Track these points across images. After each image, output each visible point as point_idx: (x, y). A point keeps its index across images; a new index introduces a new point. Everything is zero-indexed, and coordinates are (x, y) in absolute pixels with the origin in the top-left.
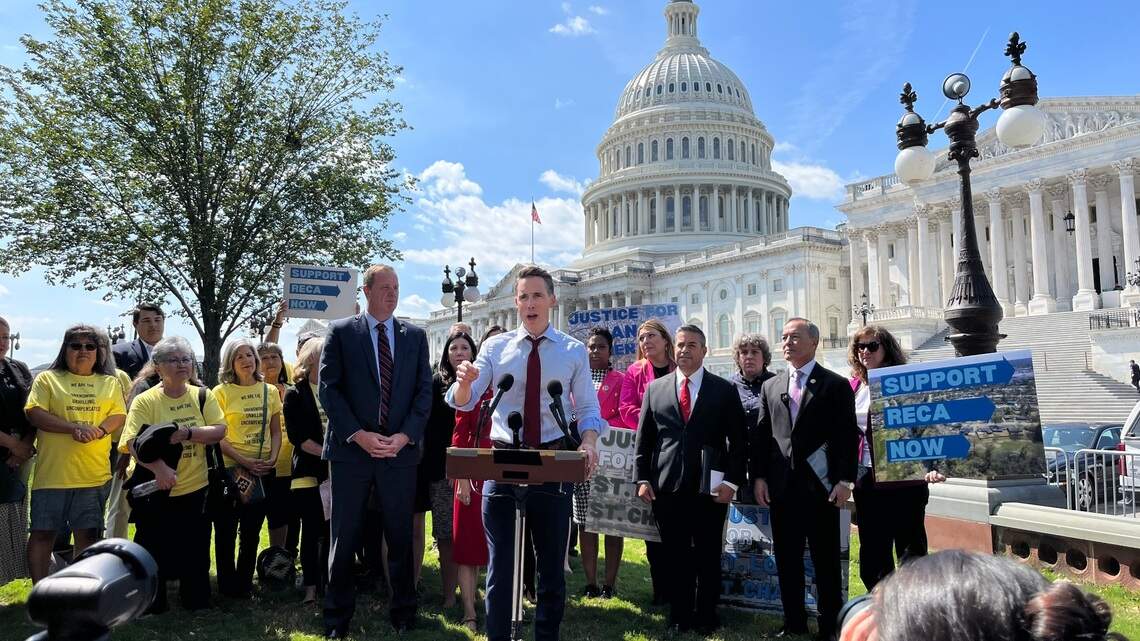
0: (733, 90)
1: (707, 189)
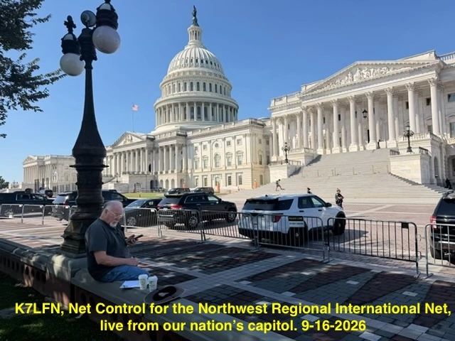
1: (207, 104)
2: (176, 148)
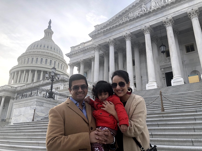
0: (58, 51)
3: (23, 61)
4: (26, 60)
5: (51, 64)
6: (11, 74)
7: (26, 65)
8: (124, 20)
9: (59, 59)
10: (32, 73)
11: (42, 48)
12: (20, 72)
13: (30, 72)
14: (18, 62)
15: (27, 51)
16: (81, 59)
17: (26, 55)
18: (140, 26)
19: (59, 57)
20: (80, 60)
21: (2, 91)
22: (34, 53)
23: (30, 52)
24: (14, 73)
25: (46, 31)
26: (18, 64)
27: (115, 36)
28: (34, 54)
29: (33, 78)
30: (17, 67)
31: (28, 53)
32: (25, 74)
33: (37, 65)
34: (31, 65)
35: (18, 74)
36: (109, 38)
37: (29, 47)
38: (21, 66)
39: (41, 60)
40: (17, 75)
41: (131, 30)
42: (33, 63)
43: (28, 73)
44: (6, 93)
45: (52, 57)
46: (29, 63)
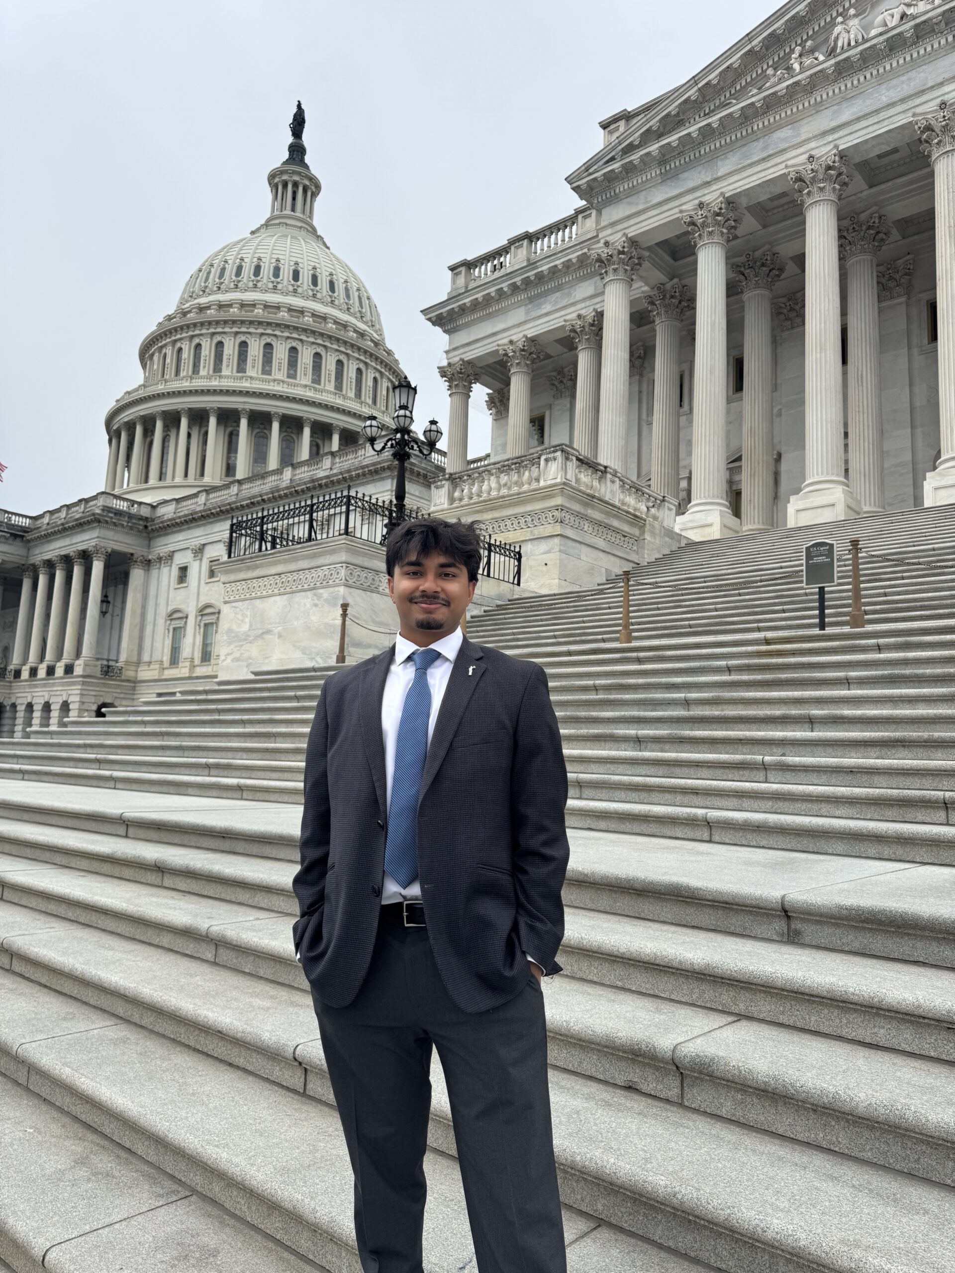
2: (98, 568)
3: (168, 360)
4: (185, 355)
5: (319, 376)
6: (113, 434)
7: (186, 385)
8: (796, 66)
9: (359, 349)
10: (222, 429)
11: (265, 280)
12: (159, 425)
13: (213, 421)
14: (144, 366)
15: (183, 301)
16: (514, 338)
17: (182, 328)
18: (903, 100)
19: (362, 335)
20: (506, 341)
21: (89, 522)
22: (223, 315)
23: (202, 309)
24: (130, 427)
25: (277, 180)
26: (146, 379)
27: (735, 178)
28: (226, 322)
29: (228, 458)
30: (142, 393)
31: (190, 312)
32: (189, 435)
33: (245, 385)
34: (215, 383)
35: (148, 432)
36: (698, 194)
37: (194, 277)
38: (161, 388)
39: (264, 356)
40: (148, 440)
41: (841, 133)
42: (225, 371)
43: (200, 427)
44: (109, 534)
45: (322, 335)
46: (203, 372)
